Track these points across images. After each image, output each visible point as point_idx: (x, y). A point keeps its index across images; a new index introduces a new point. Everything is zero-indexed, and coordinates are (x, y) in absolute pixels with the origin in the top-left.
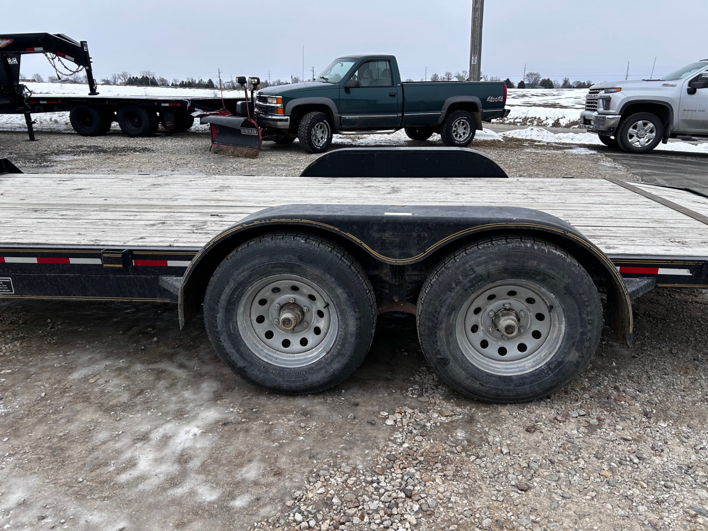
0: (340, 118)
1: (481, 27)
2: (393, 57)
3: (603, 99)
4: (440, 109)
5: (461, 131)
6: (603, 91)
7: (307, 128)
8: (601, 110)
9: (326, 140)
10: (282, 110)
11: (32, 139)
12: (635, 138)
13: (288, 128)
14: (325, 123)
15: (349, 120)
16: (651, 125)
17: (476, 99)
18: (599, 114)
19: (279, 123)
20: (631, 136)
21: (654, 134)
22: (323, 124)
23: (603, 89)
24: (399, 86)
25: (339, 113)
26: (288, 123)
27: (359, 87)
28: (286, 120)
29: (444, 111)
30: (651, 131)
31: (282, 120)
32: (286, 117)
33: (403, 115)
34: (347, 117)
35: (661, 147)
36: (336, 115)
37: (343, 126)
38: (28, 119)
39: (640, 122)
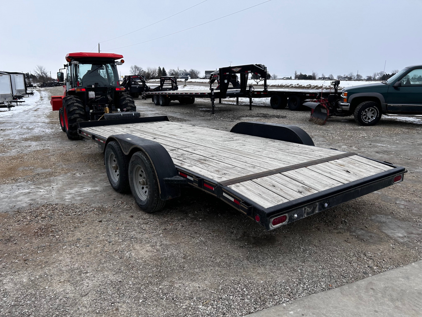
0: (386, 105)
7: (358, 110)
9: (374, 118)
10: (346, 100)
11: (250, 109)
13: (348, 110)
14: (374, 108)
15: (393, 107)
19: (343, 107)
22: (373, 108)
25: (386, 102)
26: (349, 107)
28: (347, 106)
31: (345, 104)
32: (347, 104)
34: (392, 105)
36: (383, 104)
37: (389, 111)
38: (251, 100)
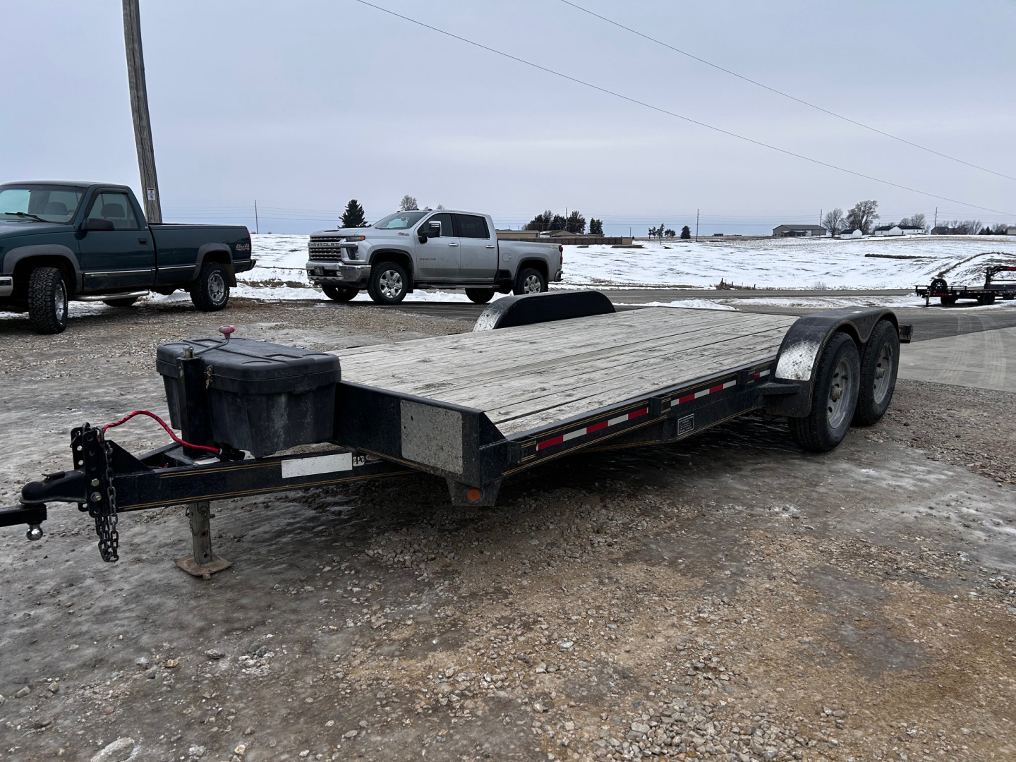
0: (83, 275)
1: (152, 152)
2: (129, 189)
3: (347, 247)
4: (193, 261)
5: (216, 289)
6: (345, 240)
8: (347, 259)
12: (386, 289)
13: (9, 294)
15: (94, 278)
16: (397, 274)
17: (227, 248)
18: (346, 264)
20: (383, 287)
21: (401, 284)
22: (60, 286)
23: (343, 237)
24: (146, 230)
25: (82, 269)
26: (11, 287)
27: (113, 230)
28: (8, 283)
29: (199, 264)
30: (398, 282)
32: (8, 278)
33: (157, 269)
34: (93, 274)
35: (409, 298)
36: (79, 272)
37: (86, 289)
39: (388, 272)
